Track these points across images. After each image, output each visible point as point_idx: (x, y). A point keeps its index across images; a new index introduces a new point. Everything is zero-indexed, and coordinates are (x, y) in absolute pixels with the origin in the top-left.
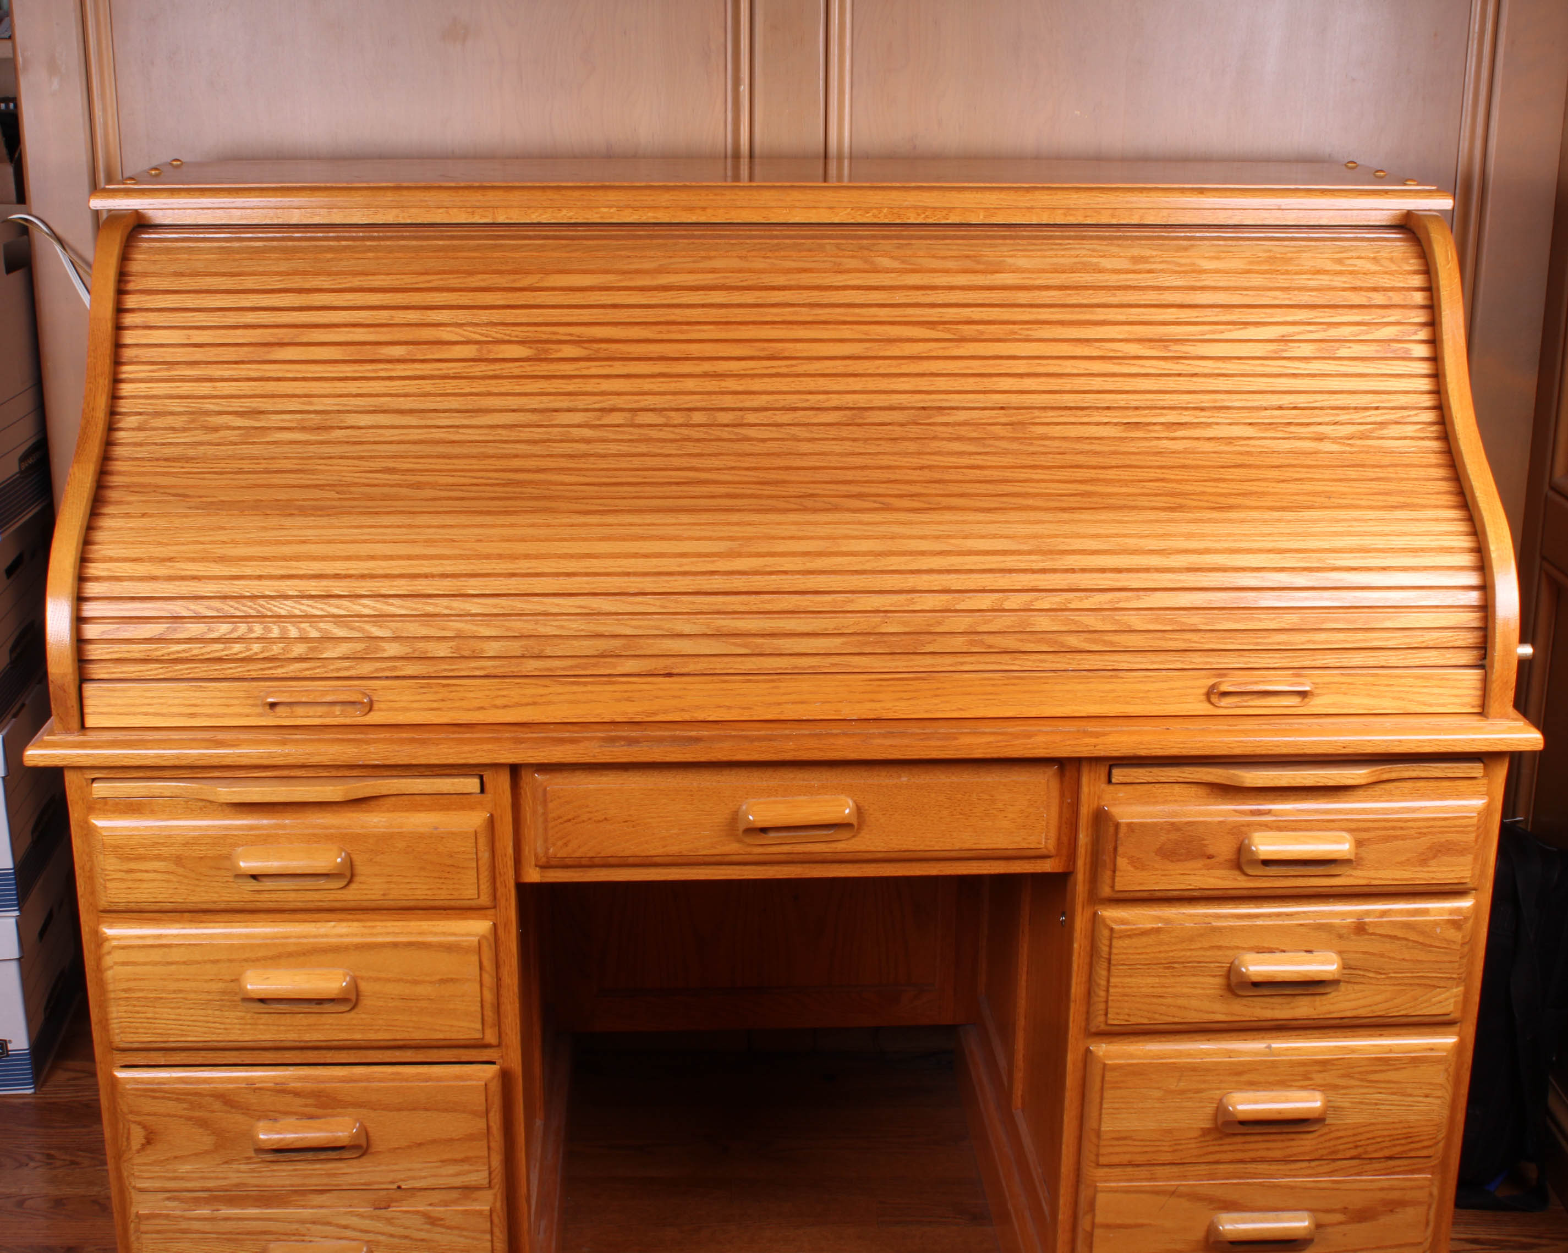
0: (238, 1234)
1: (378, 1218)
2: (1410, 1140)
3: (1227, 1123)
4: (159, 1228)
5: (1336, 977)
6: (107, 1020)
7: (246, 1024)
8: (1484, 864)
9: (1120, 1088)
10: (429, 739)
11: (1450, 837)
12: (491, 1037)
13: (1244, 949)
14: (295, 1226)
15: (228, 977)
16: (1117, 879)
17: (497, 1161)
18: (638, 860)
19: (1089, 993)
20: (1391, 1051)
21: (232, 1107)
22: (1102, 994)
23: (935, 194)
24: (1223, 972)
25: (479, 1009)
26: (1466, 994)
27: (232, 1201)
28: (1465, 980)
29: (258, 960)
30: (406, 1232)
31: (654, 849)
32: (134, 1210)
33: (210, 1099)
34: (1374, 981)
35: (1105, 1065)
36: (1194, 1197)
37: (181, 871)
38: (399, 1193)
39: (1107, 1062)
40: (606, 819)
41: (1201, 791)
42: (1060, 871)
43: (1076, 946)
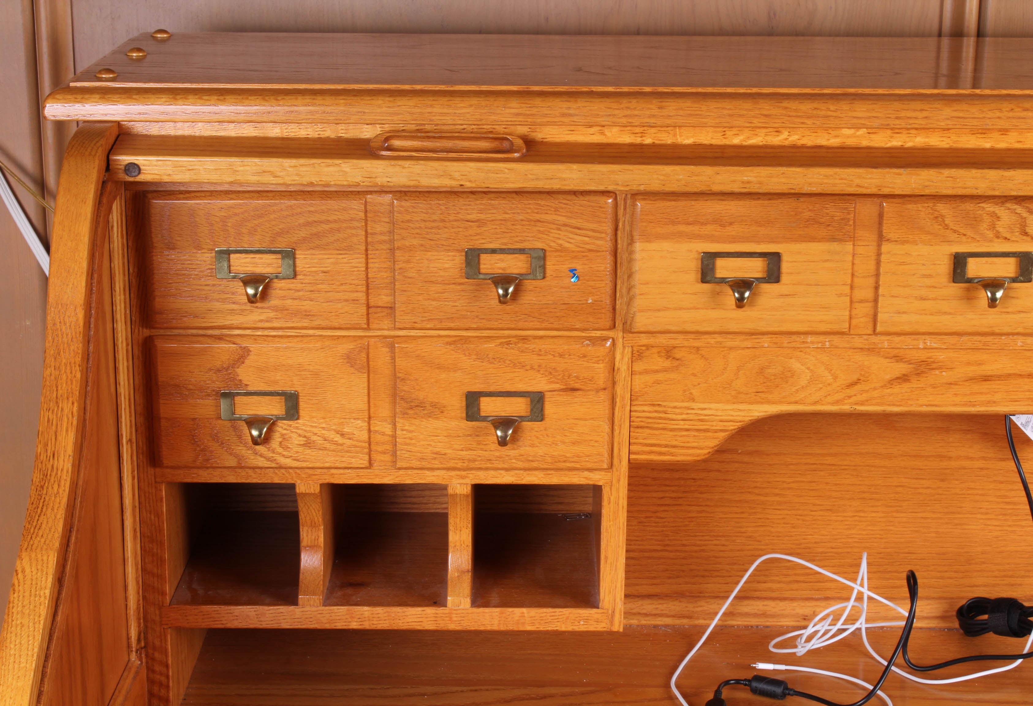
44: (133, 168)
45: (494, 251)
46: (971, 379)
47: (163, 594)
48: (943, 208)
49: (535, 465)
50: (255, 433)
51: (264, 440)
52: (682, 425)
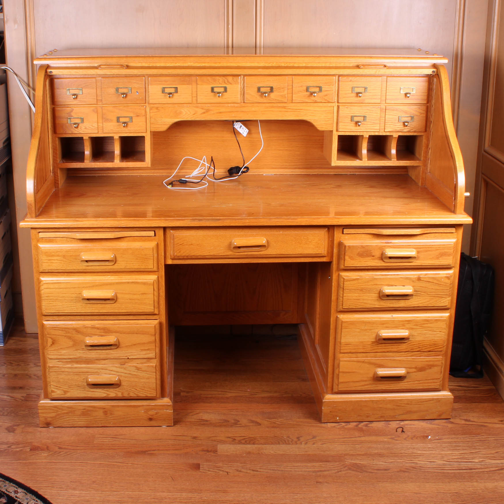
0: (80, 372)
1: (121, 368)
2: (435, 346)
3: (380, 339)
4: (55, 370)
5: (412, 293)
6: (41, 306)
7: (83, 307)
8: (456, 260)
9: (347, 328)
10: (139, 220)
11: (446, 250)
12: (156, 312)
13: (384, 285)
14: (96, 370)
15: (78, 293)
16: (345, 263)
17: (158, 350)
18: (201, 257)
19: (337, 299)
20: (429, 318)
21: (78, 333)
22: (341, 299)
23: (290, 58)
24: (377, 292)
25: (153, 302)
26: (452, 300)
27: (77, 362)
28: (452, 295)
29: (87, 287)
30: (130, 372)
31: (206, 253)
32: (48, 365)
33: (72, 330)
34: (423, 295)
35: (342, 321)
36: (370, 363)
37: (65, 260)
38: (128, 360)
39: (343, 320)
40: (192, 244)
41: (370, 236)
42: (328, 261)
43: (333, 284)
44: (51, 72)
45: (121, 88)
46: (217, 113)
47: (57, 161)
48: (209, 78)
49: (131, 132)
50: (75, 126)
51: (77, 127)
52: (160, 123)
